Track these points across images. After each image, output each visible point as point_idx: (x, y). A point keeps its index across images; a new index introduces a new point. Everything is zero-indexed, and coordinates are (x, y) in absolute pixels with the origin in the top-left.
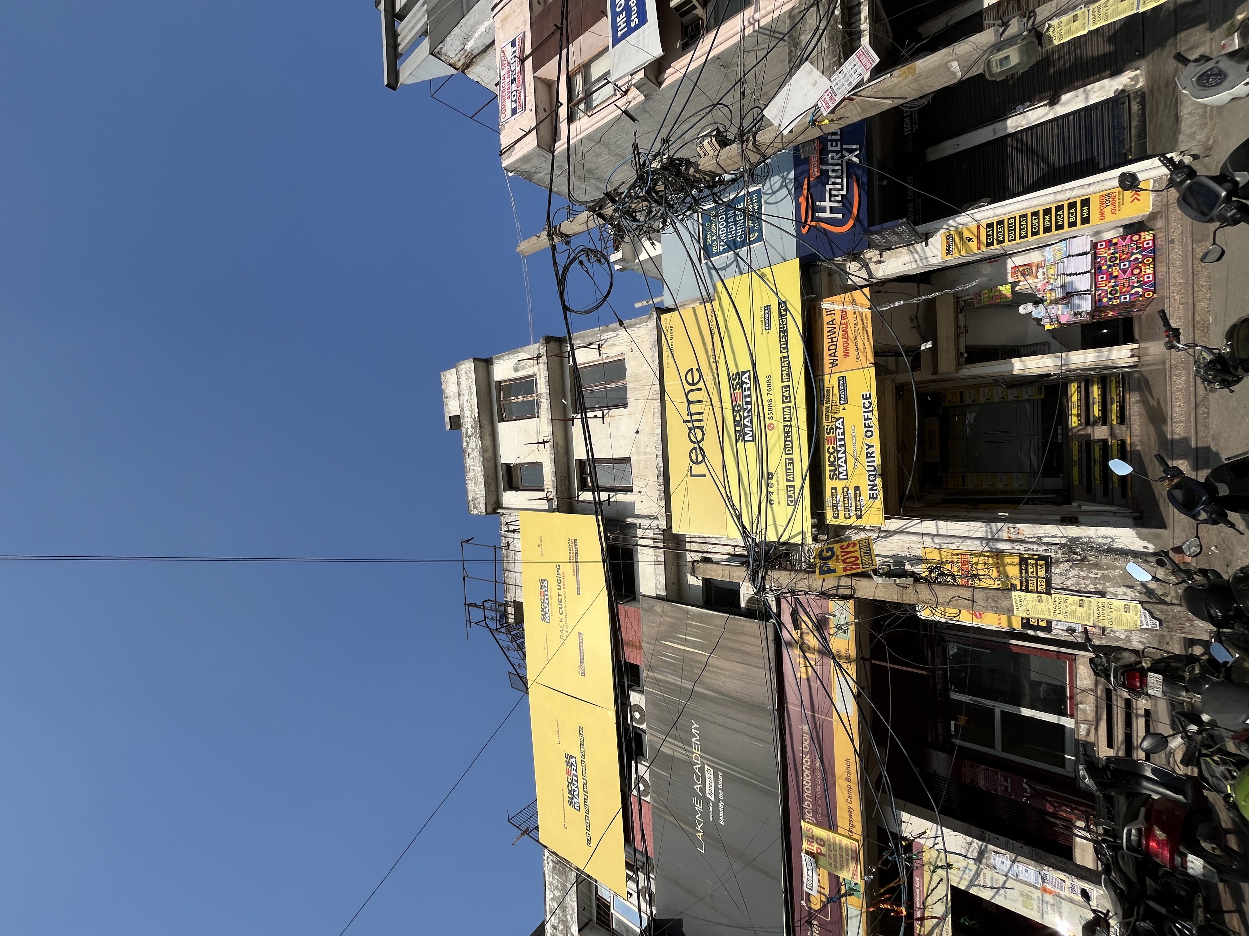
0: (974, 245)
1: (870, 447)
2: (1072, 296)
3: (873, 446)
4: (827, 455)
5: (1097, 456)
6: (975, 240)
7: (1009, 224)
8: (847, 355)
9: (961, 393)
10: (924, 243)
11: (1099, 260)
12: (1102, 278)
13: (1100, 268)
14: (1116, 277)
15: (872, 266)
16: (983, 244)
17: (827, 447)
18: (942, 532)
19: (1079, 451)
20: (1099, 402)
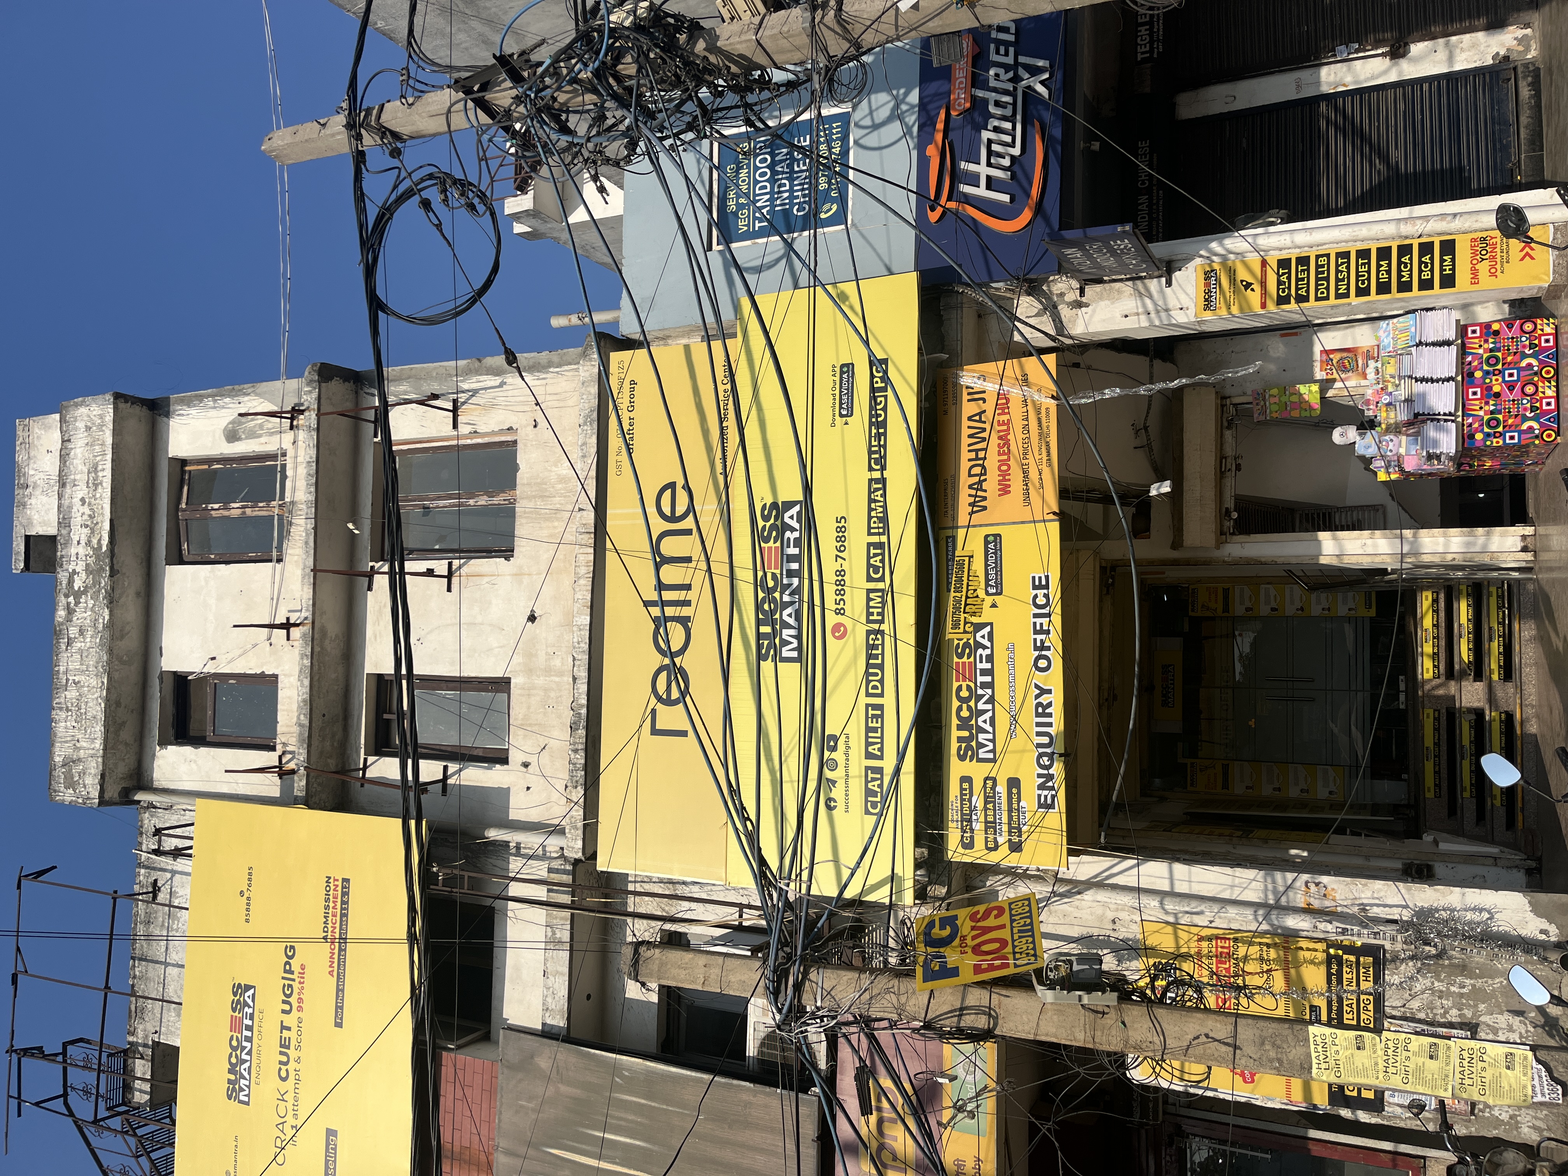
0: (1254, 297)
1: (1043, 692)
2: (1424, 422)
4: (955, 704)
5: (1466, 741)
6: (1256, 287)
7: (1318, 266)
8: (1005, 490)
9: (1226, 591)
10: (1163, 280)
11: (1469, 359)
12: (1475, 393)
13: (1471, 375)
14: (1497, 395)
15: (1065, 312)
16: (1271, 298)
18: (1181, 888)
19: (1435, 729)
20: (1469, 633)
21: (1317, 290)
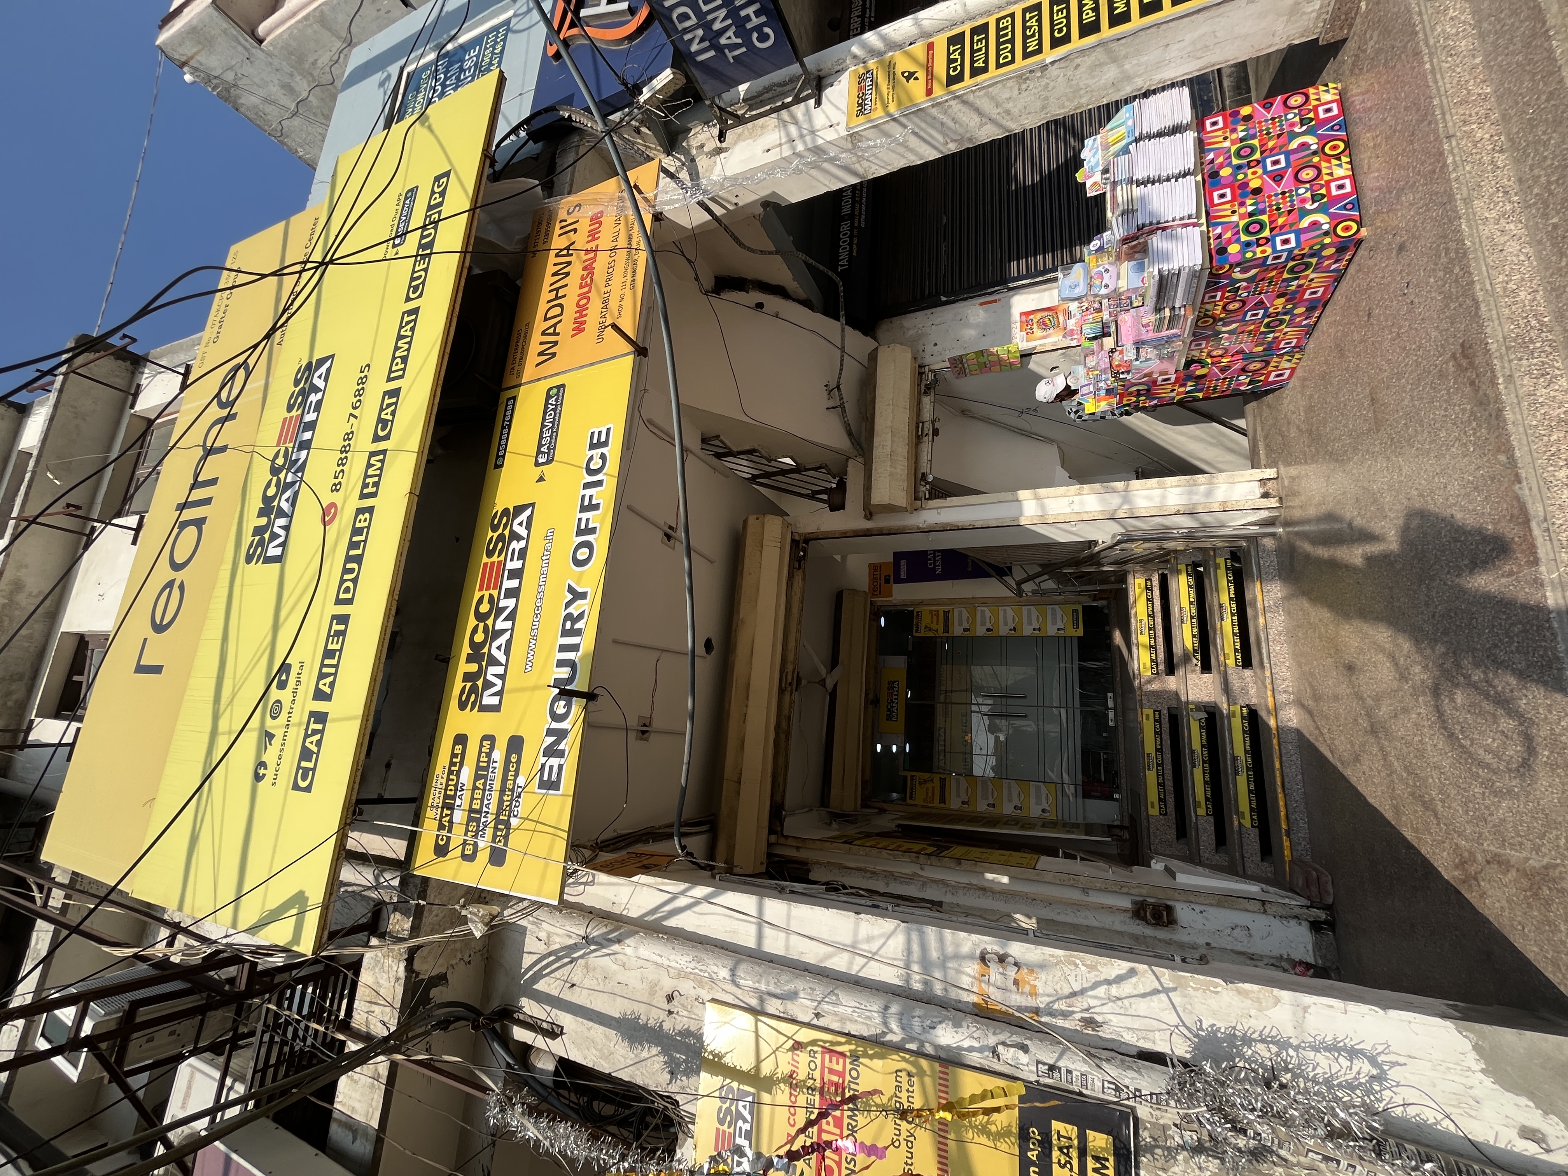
0: (917, 88)
1: (577, 596)
2: (1151, 232)
3: (583, 596)
4: (472, 622)
5: (1196, 745)
6: (921, 75)
7: (998, 30)
8: (579, 328)
9: (946, 614)
10: (812, 102)
11: (1211, 156)
12: (1222, 196)
13: (1215, 174)
14: (1257, 191)
15: (702, 162)
16: (940, 82)
17: (477, 595)
18: (774, 944)
19: (1156, 733)
20: (1192, 618)
21: (998, 56)
